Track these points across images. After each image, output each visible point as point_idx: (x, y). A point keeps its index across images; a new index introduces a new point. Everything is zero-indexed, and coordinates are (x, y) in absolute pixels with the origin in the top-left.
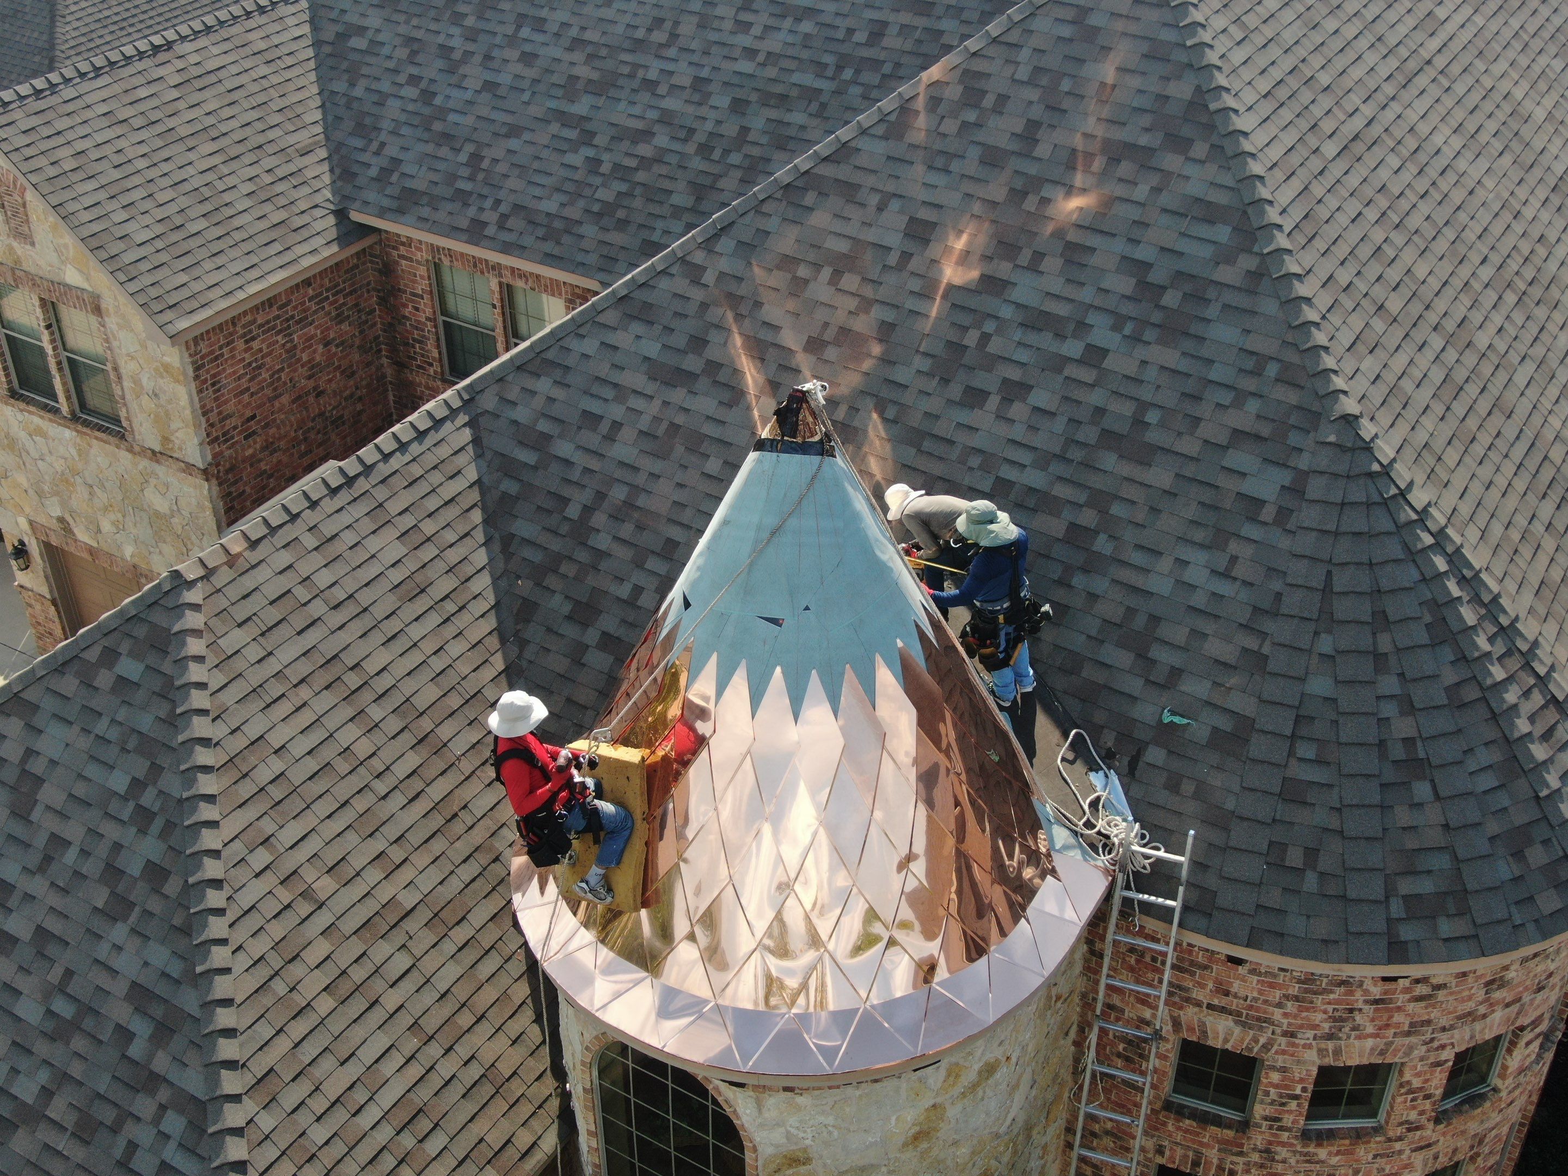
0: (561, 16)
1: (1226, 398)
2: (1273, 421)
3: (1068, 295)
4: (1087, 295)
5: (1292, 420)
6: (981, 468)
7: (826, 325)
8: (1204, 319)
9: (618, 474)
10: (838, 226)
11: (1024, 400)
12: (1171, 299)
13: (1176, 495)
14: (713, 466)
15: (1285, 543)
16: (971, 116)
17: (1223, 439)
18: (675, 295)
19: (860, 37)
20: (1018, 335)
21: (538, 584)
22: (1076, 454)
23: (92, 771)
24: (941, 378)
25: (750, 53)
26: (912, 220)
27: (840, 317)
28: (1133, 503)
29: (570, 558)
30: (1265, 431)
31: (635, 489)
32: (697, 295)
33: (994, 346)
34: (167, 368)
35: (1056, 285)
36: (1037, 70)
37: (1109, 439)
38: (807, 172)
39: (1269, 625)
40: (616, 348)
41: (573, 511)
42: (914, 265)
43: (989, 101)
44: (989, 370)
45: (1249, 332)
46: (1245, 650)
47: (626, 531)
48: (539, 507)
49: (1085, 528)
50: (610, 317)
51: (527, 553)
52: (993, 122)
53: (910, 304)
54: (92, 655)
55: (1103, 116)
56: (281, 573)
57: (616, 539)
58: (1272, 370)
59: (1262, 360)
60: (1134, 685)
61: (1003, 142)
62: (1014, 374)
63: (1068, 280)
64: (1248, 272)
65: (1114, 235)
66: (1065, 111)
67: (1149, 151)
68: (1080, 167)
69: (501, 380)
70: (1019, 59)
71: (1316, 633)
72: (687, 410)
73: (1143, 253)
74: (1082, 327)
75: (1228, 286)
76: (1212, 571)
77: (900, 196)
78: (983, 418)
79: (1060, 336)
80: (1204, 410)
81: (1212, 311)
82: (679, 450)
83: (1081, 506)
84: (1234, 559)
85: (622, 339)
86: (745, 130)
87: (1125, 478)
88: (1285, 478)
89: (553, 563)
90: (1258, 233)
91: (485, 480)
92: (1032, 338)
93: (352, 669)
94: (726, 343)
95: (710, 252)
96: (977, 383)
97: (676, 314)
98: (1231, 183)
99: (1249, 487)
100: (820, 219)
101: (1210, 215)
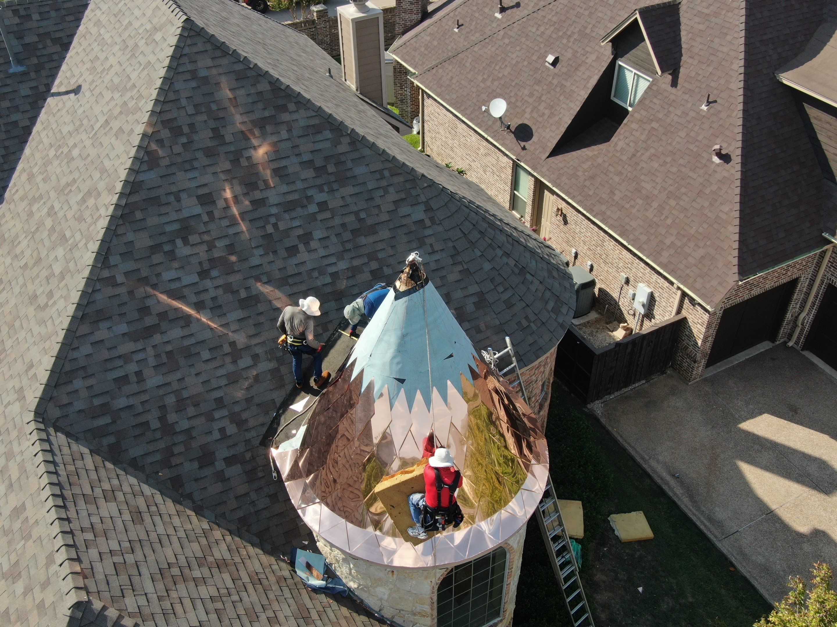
1: (381, 192)
2: (402, 191)
3: (292, 190)
4: (299, 185)
5: (408, 186)
6: (320, 275)
7: (200, 263)
8: (349, 169)
9: (161, 392)
10: (164, 219)
11: (313, 239)
12: (331, 168)
13: (395, 237)
14: (206, 355)
15: (440, 229)
16: (184, 140)
17: (392, 207)
18: (109, 297)
20: (287, 216)
21: (170, 467)
22: (349, 246)
24: (272, 252)
26: (198, 197)
27: (204, 257)
28: (384, 249)
29: (175, 444)
30: (403, 196)
31: (176, 392)
32: (122, 290)
33: (282, 226)
35: (284, 188)
36: (196, 106)
37: (355, 232)
38: (126, 204)
39: (459, 259)
40: (103, 340)
41: (155, 424)
42: (217, 214)
43: (186, 130)
44: (289, 237)
45: (368, 165)
46: (460, 271)
47: (191, 411)
48: (134, 437)
49: (377, 269)
50: (84, 329)
51: (149, 460)
52: (196, 137)
53: (231, 231)
55: (242, 112)
56: (101, 560)
57: (189, 419)
58: (387, 173)
59: (381, 171)
61: (210, 144)
62: (300, 232)
63: (287, 184)
64: (349, 143)
65: (289, 157)
66: (223, 118)
67: (272, 117)
68: (251, 138)
69: (51, 398)
70: (184, 105)
71: (473, 251)
72: (168, 342)
73: (306, 157)
74: (309, 198)
75: (347, 152)
76: (429, 254)
77: (183, 190)
78: (303, 256)
79: (304, 207)
80: (378, 201)
81: (349, 165)
82: (182, 360)
83: (368, 263)
84: (431, 245)
87: (374, 243)
88: (422, 207)
89: (169, 453)
90: (340, 127)
91: (92, 448)
92: (294, 214)
93: (169, 568)
94: (159, 302)
95: (109, 267)
96: (289, 245)
97: (119, 305)
98: (314, 114)
99: (415, 218)
100: (153, 221)
101: (317, 130)
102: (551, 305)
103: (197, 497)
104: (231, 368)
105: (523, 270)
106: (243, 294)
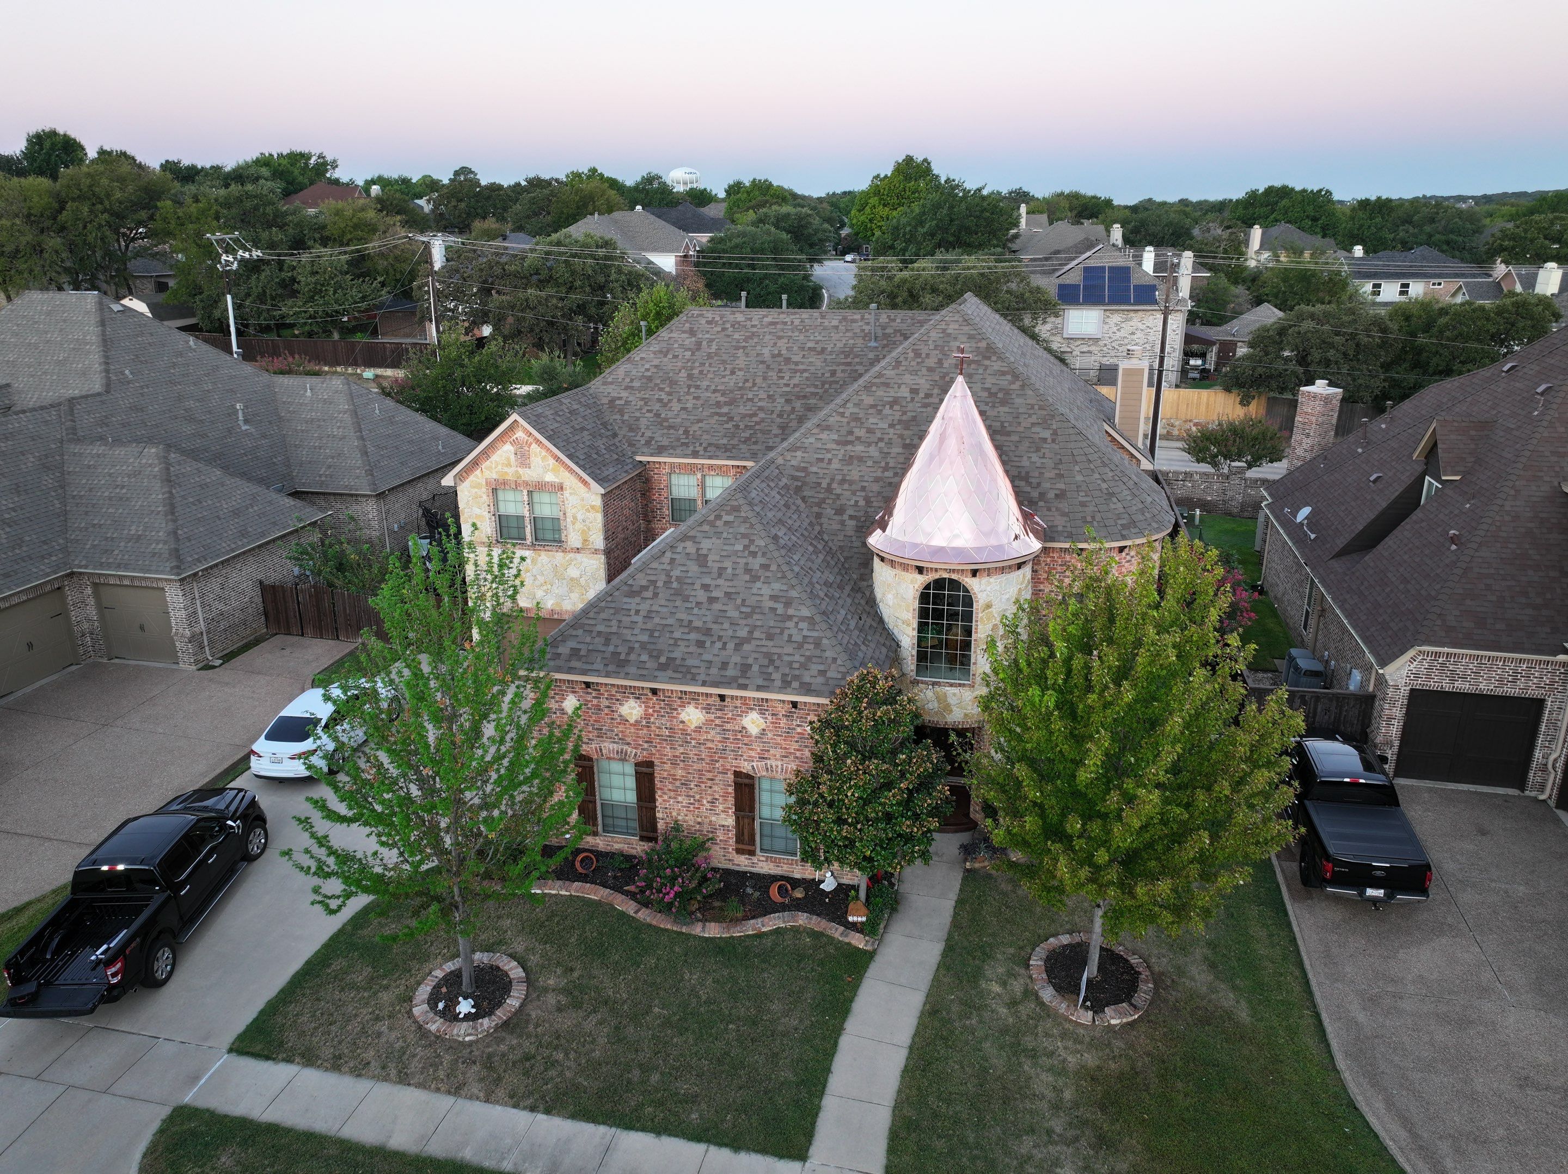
0: (705, 383)
1: (1026, 416)
2: (1042, 419)
5: (1047, 417)
7: (893, 420)
8: (1012, 398)
9: (836, 472)
10: (887, 394)
12: (1000, 395)
13: (1021, 442)
14: (870, 463)
15: (1057, 447)
16: (919, 360)
17: (1029, 426)
18: (837, 422)
19: (827, 375)
21: (820, 508)
23: (726, 547)
25: (787, 385)
26: (911, 389)
27: (897, 417)
28: (1010, 446)
29: (828, 498)
30: (1041, 421)
31: (844, 475)
32: (845, 420)
34: (593, 507)
36: (936, 346)
38: (870, 382)
39: (1061, 466)
40: (821, 439)
43: (924, 355)
45: (1026, 399)
46: (1056, 473)
47: (846, 486)
48: (811, 487)
50: (816, 431)
51: (812, 500)
52: (927, 361)
54: (712, 518)
57: (843, 489)
58: (1037, 407)
59: (1033, 405)
60: (1028, 489)
61: (933, 365)
64: (1021, 385)
69: (783, 455)
70: (929, 344)
71: (1074, 466)
72: (854, 451)
73: (987, 386)
75: (1016, 389)
76: (1039, 457)
77: (905, 383)
80: (1021, 420)
81: (1014, 396)
82: (855, 462)
84: (1044, 453)
85: (824, 436)
86: (793, 408)
87: (1005, 441)
88: (1051, 431)
89: (823, 501)
90: (1019, 375)
91: (788, 483)
94: (860, 431)
95: (845, 408)
97: (839, 427)
98: (1007, 365)
99: (1041, 435)
100: (880, 393)
101: (1003, 373)
102: (1124, 522)
103: (825, 526)
104: (879, 474)
105: (1113, 494)
106: (908, 441)
